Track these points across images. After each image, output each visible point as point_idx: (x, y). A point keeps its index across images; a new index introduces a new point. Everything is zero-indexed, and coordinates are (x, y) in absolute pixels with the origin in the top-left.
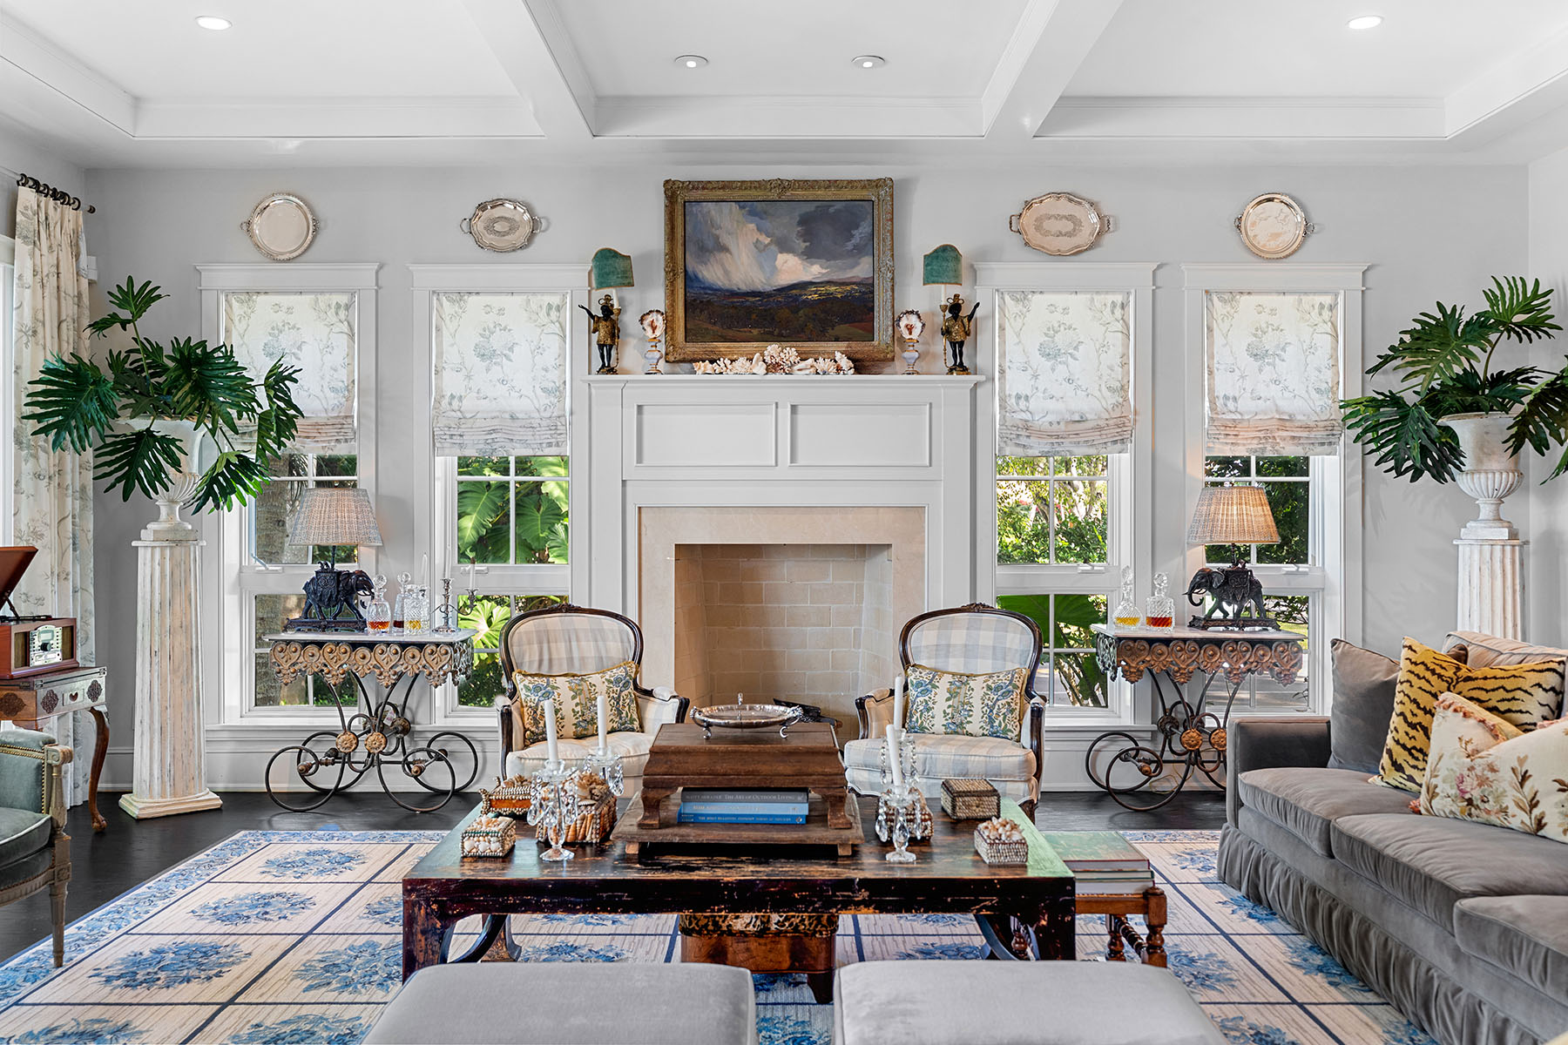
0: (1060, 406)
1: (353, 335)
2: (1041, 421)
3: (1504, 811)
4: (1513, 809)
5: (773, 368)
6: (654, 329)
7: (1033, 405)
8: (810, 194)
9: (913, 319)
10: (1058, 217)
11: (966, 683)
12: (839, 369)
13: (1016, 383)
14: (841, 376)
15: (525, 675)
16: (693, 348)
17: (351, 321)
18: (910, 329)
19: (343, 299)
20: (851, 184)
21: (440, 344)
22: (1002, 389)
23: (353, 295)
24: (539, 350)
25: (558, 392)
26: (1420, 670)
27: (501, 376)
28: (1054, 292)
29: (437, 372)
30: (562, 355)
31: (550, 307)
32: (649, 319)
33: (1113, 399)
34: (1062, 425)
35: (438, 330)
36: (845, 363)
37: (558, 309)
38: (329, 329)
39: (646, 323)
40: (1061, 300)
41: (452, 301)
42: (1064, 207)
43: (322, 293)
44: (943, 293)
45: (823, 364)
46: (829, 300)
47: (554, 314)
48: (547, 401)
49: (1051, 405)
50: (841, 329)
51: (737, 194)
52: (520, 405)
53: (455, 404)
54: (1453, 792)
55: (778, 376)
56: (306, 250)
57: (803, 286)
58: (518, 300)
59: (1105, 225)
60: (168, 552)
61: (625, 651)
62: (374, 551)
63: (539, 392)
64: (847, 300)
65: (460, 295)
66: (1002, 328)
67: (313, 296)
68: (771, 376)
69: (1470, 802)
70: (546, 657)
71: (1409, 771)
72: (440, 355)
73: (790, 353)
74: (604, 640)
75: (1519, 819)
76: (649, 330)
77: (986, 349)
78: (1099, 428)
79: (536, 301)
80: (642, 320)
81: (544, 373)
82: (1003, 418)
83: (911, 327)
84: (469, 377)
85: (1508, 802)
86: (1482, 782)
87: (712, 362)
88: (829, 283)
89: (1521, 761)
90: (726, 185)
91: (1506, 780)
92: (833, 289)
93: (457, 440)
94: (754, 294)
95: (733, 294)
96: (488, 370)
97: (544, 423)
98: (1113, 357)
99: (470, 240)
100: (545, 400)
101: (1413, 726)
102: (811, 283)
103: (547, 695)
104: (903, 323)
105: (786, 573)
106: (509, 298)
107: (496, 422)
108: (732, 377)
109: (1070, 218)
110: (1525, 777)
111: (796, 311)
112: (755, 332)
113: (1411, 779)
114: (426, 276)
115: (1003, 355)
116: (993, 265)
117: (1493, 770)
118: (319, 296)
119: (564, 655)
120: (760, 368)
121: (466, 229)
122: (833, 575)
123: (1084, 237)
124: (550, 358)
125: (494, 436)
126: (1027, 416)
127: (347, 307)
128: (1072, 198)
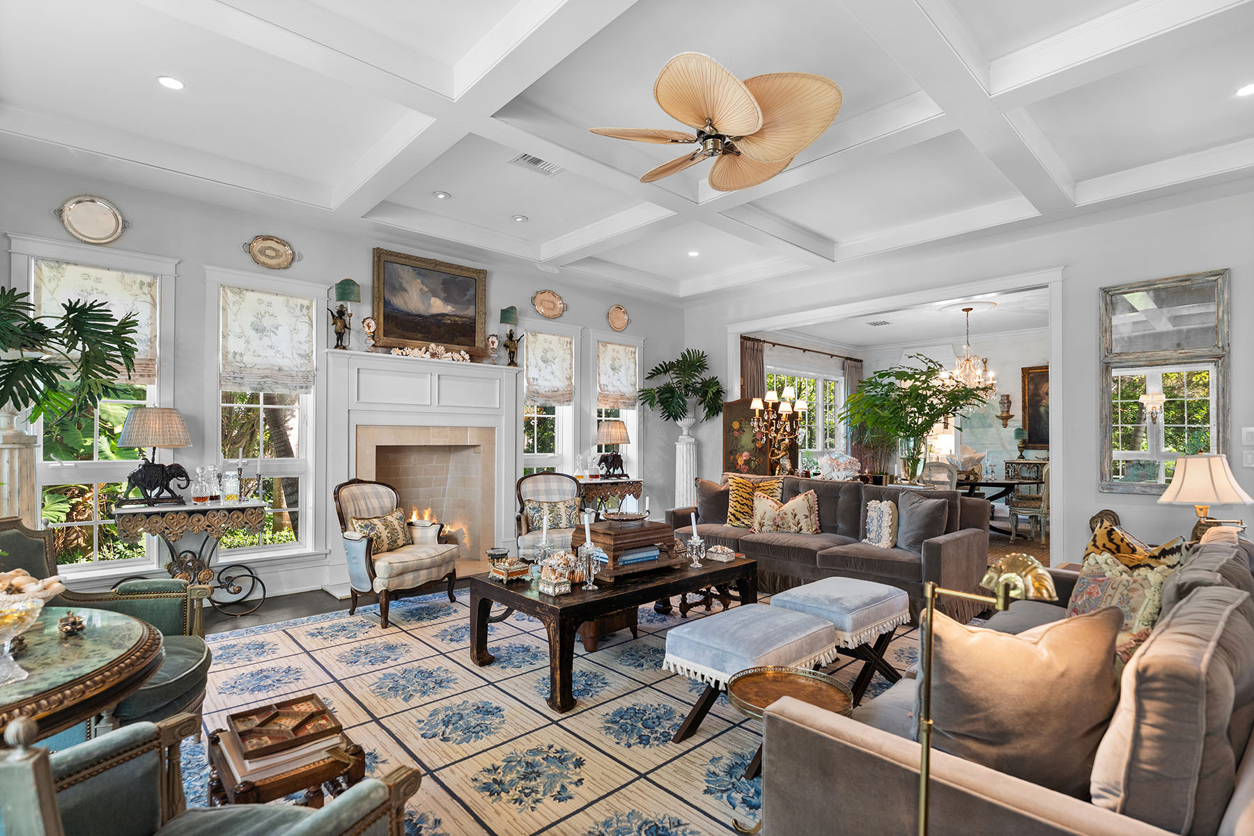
0: (549, 384)
1: (156, 305)
2: (542, 391)
3: (790, 527)
4: (792, 526)
5: (433, 355)
6: (369, 327)
7: (539, 383)
8: (447, 270)
9: (494, 339)
10: (548, 301)
11: (555, 506)
12: (464, 359)
13: (533, 373)
14: (464, 363)
15: (358, 519)
16: (390, 340)
17: (153, 295)
18: (493, 343)
19: (147, 279)
20: (468, 269)
21: (225, 319)
22: (527, 375)
23: (155, 277)
24: (294, 330)
25: (307, 356)
26: (740, 485)
27: (270, 343)
28: (547, 334)
29: (224, 337)
30: (310, 335)
31: (302, 306)
32: (367, 321)
33: (567, 383)
34: (550, 393)
35: (224, 309)
36: (467, 357)
37: (308, 308)
38: (134, 298)
39: (365, 323)
40: (549, 337)
41: (234, 293)
42: (552, 298)
43: (128, 271)
44: (507, 328)
45: (456, 356)
46: (455, 324)
47: (305, 311)
48: (302, 362)
49: (546, 383)
50: (462, 339)
51: (412, 263)
52: (286, 363)
53: (238, 358)
54: (772, 523)
55: (435, 360)
56: (115, 240)
57: (444, 315)
58: (281, 299)
59: (565, 309)
60: (16, 453)
61: (392, 503)
62: (172, 451)
63: (296, 356)
64: (463, 325)
65: (240, 290)
66: (527, 347)
67: (120, 273)
68: (432, 360)
69: (778, 526)
70: (357, 509)
71: (742, 520)
72: (225, 326)
73: (441, 349)
74: (381, 498)
75: (795, 528)
76: (367, 329)
77: (524, 355)
78: (563, 395)
79: (293, 301)
80: (363, 322)
81: (299, 345)
82: (528, 387)
83: (495, 343)
84: (248, 342)
85: (791, 524)
86: (782, 518)
87: (400, 349)
88: (456, 316)
89: (794, 510)
90: (408, 257)
91: (790, 517)
92: (457, 319)
93: (238, 380)
94: (420, 316)
95: (409, 314)
96: (261, 339)
97: (300, 374)
98: (567, 365)
99: (248, 258)
100: (299, 361)
101: (743, 505)
102: (447, 314)
103: (373, 529)
104: (490, 340)
105: (413, 461)
106: (275, 297)
107: (269, 371)
108: (412, 358)
109: (552, 302)
110: (796, 515)
111: (439, 327)
112: (420, 335)
113: (743, 523)
114: (214, 275)
115: (527, 360)
116: (526, 318)
117: (786, 514)
118: (125, 274)
119: (364, 507)
120: (428, 355)
121: (247, 249)
122: (435, 461)
123: (557, 312)
124: (302, 335)
125: (266, 380)
126: (537, 388)
127: (150, 285)
128: (553, 294)
